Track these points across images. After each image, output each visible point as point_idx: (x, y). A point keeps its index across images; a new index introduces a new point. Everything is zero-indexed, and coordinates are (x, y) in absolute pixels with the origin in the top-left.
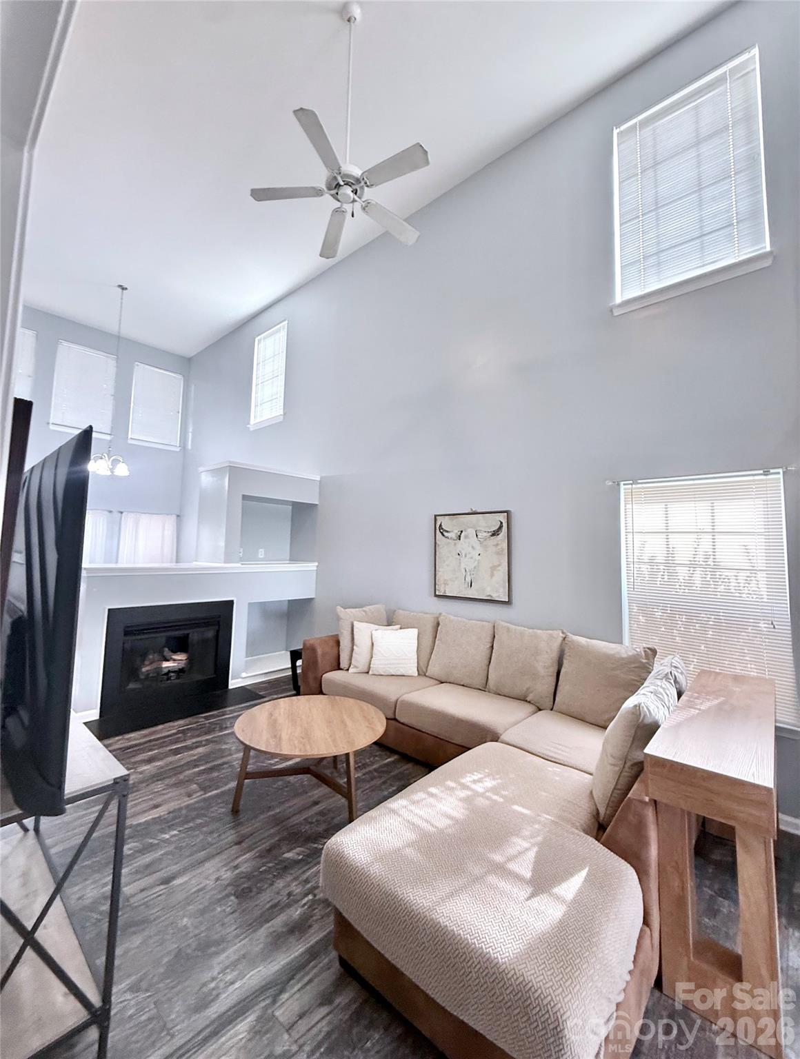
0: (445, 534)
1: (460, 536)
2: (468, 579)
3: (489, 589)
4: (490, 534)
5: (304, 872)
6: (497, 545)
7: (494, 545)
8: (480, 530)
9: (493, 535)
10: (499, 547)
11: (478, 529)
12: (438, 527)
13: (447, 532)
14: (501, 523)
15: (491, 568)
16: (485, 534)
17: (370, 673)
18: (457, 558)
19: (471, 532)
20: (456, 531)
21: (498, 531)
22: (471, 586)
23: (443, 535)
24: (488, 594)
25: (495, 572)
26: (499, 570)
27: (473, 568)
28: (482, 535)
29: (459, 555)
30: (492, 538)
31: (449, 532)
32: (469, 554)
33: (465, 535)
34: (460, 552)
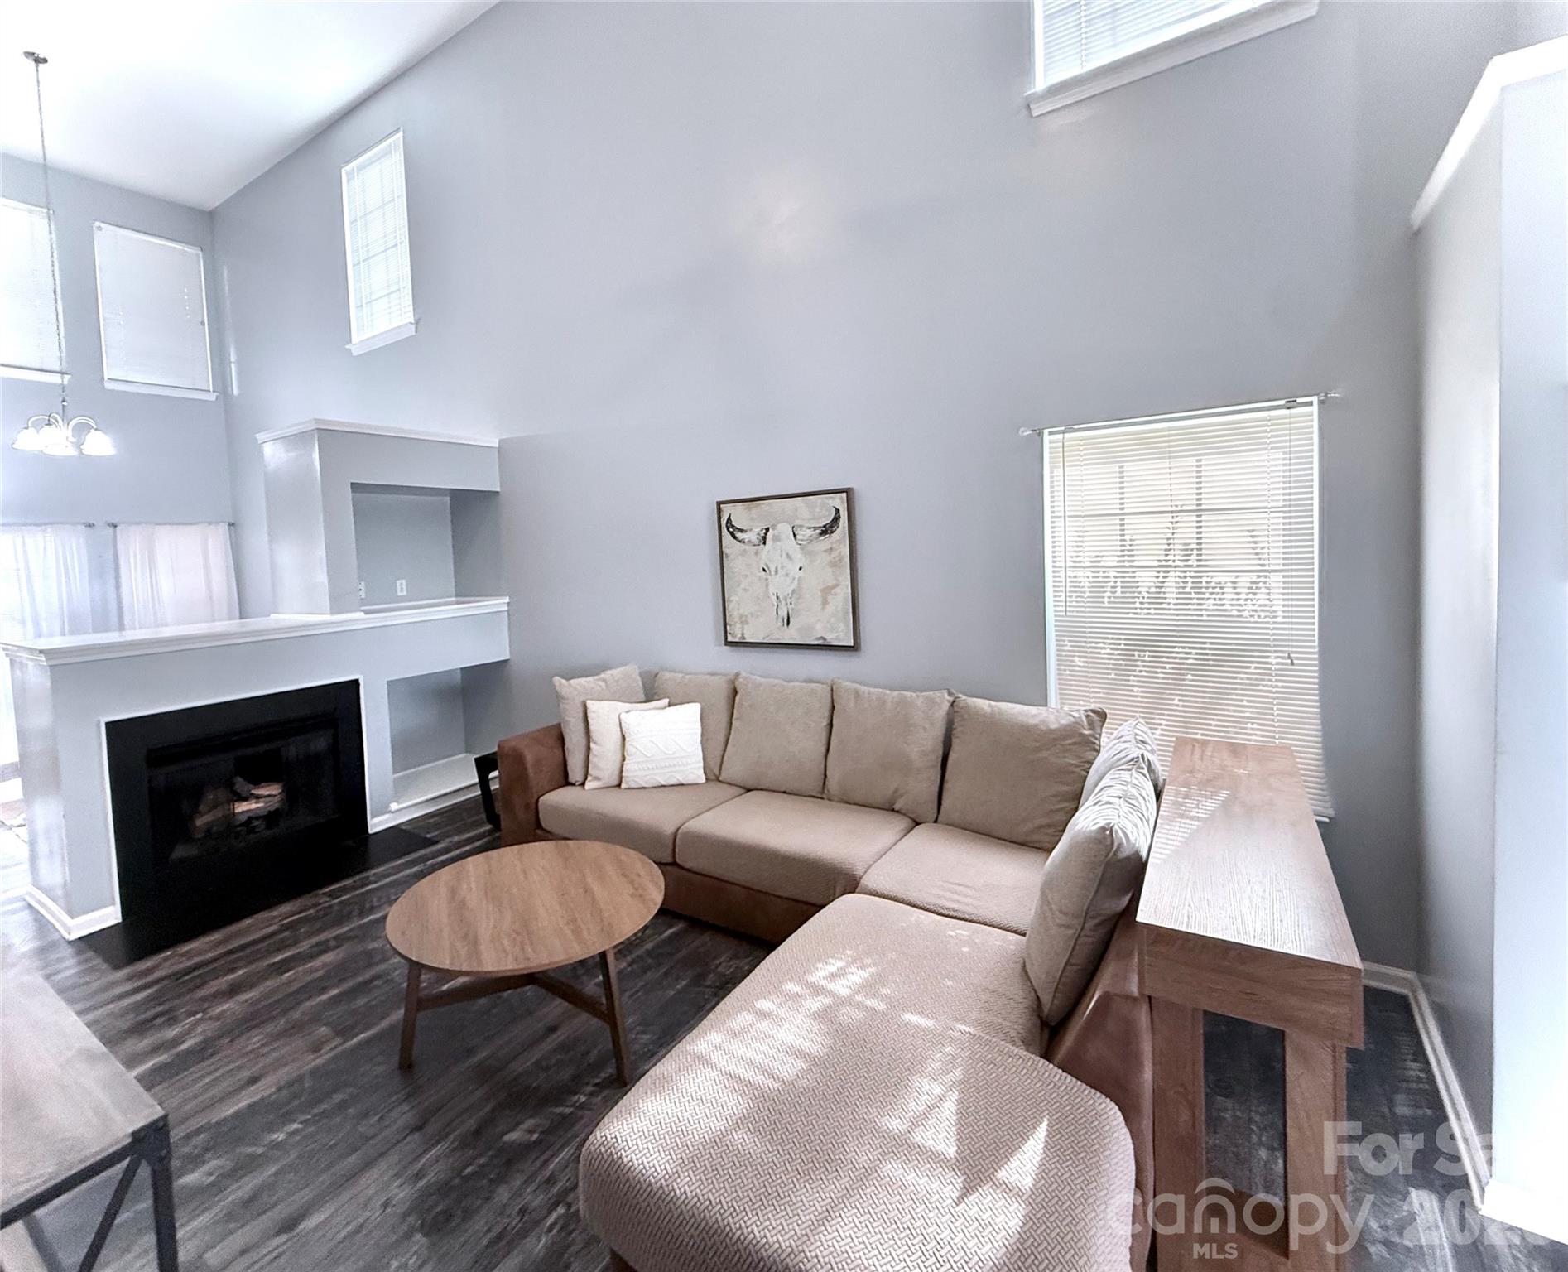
0: (739, 535)
1: (764, 538)
2: (783, 613)
3: (819, 626)
4: (818, 531)
5: (546, 1162)
6: (832, 550)
7: (825, 551)
8: (801, 526)
9: (823, 533)
10: (834, 554)
11: (798, 522)
13: (741, 531)
14: (837, 511)
15: (823, 590)
16: (810, 532)
17: (623, 786)
18: (760, 578)
19: (785, 529)
20: (758, 530)
21: (832, 527)
22: (788, 623)
23: (735, 537)
24: (822, 635)
25: (829, 597)
26: (836, 594)
27: (790, 591)
28: (804, 534)
29: (764, 570)
30: (822, 538)
31: (746, 531)
32: (782, 567)
33: (774, 536)
34: (767, 566)
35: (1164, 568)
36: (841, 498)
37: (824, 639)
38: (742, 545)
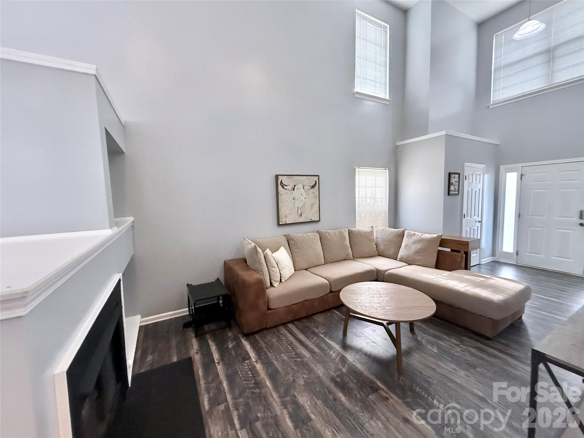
0: (285, 187)
1: (294, 189)
2: (300, 213)
3: (310, 216)
4: (311, 187)
6: (314, 193)
7: (312, 193)
8: (306, 185)
11: (305, 184)
12: (279, 182)
13: (286, 186)
14: (316, 181)
15: (311, 205)
16: (308, 187)
17: (283, 281)
19: (300, 186)
20: (292, 186)
21: (314, 186)
22: (301, 216)
23: (283, 188)
24: (310, 218)
25: (313, 206)
26: (315, 206)
27: (302, 206)
28: (307, 187)
29: (294, 199)
30: (311, 189)
31: (287, 186)
32: (299, 198)
33: (297, 187)
34: (294, 197)
35: (371, 198)
36: (317, 178)
37: (311, 219)
38: (286, 190)
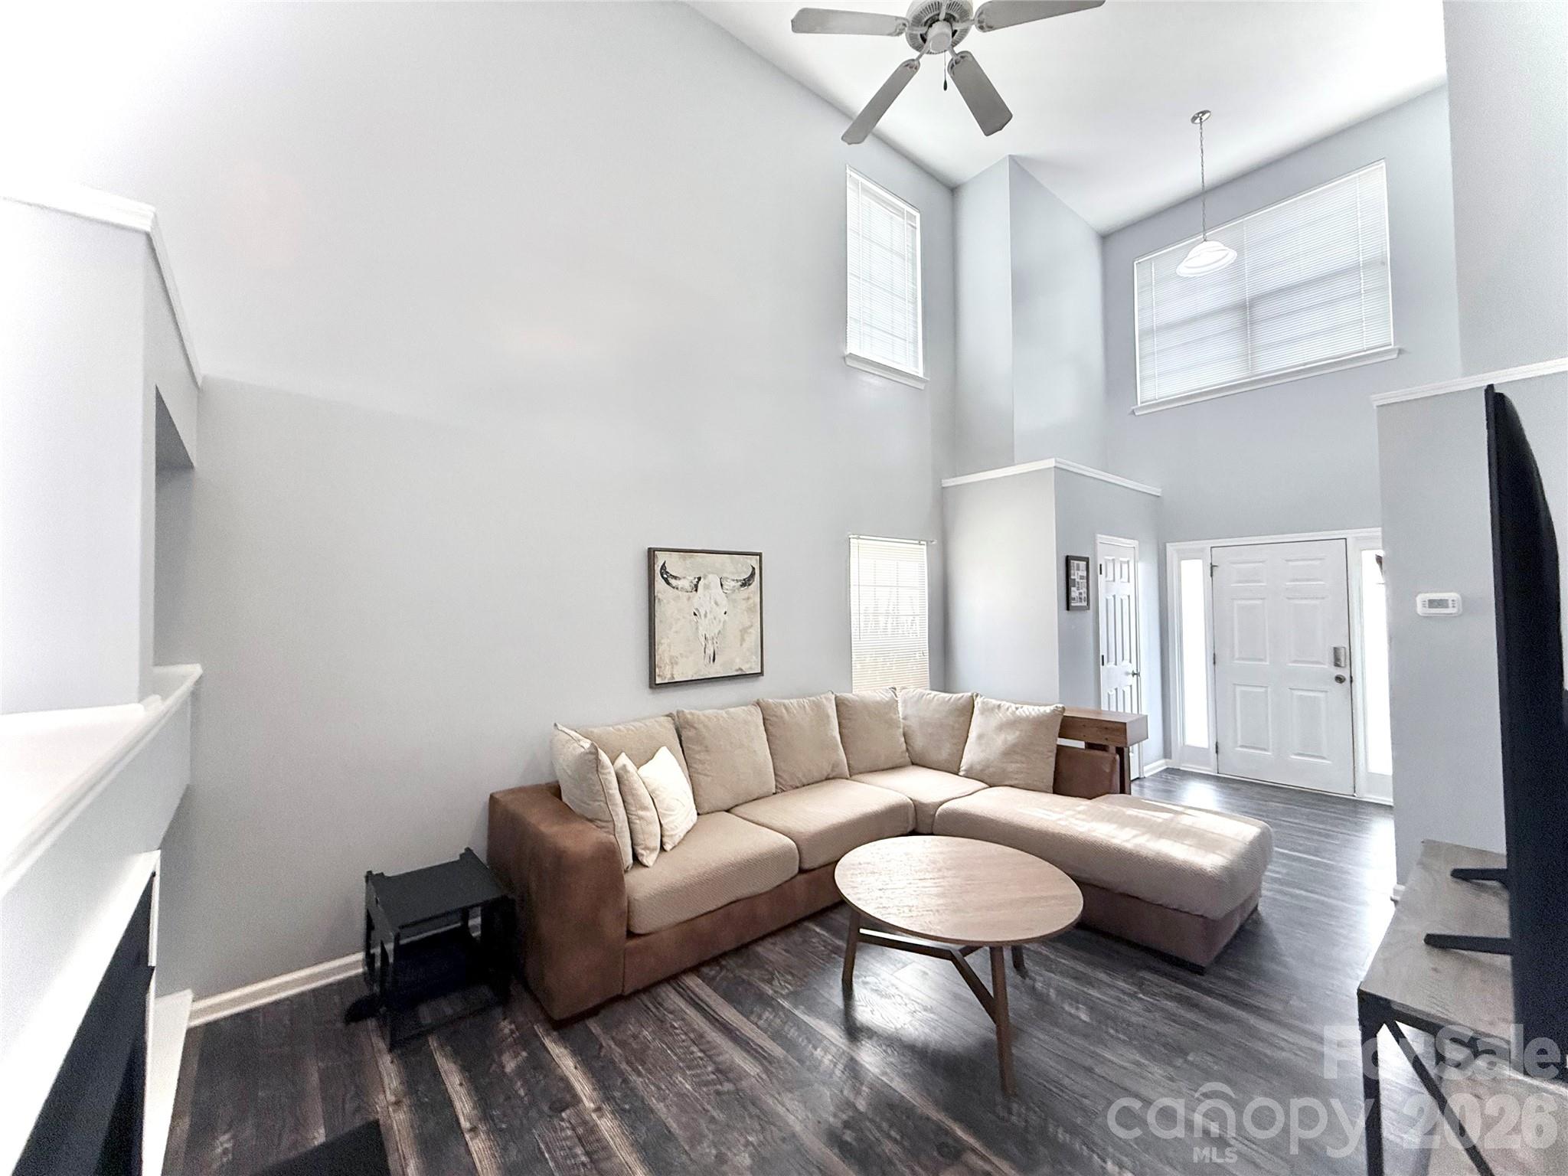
0: (673, 582)
1: (696, 586)
2: (710, 652)
3: (738, 660)
4: (740, 583)
6: (748, 598)
7: (744, 599)
8: (727, 578)
9: (743, 585)
10: (751, 601)
11: (725, 575)
12: (658, 569)
13: (675, 578)
14: (754, 568)
15: (741, 631)
16: (733, 584)
17: (668, 847)
18: (690, 621)
19: (714, 580)
20: (691, 578)
21: (749, 580)
22: (714, 660)
23: (668, 583)
24: (737, 668)
25: (746, 636)
26: (750, 633)
27: (717, 631)
28: (730, 584)
29: (695, 614)
30: (742, 589)
31: (680, 579)
32: (711, 612)
33: (705, 584)
34: (697, 609)
35: (887, 614)
36: (756, 560)
37: (741, 669)
38: (675, 590)
